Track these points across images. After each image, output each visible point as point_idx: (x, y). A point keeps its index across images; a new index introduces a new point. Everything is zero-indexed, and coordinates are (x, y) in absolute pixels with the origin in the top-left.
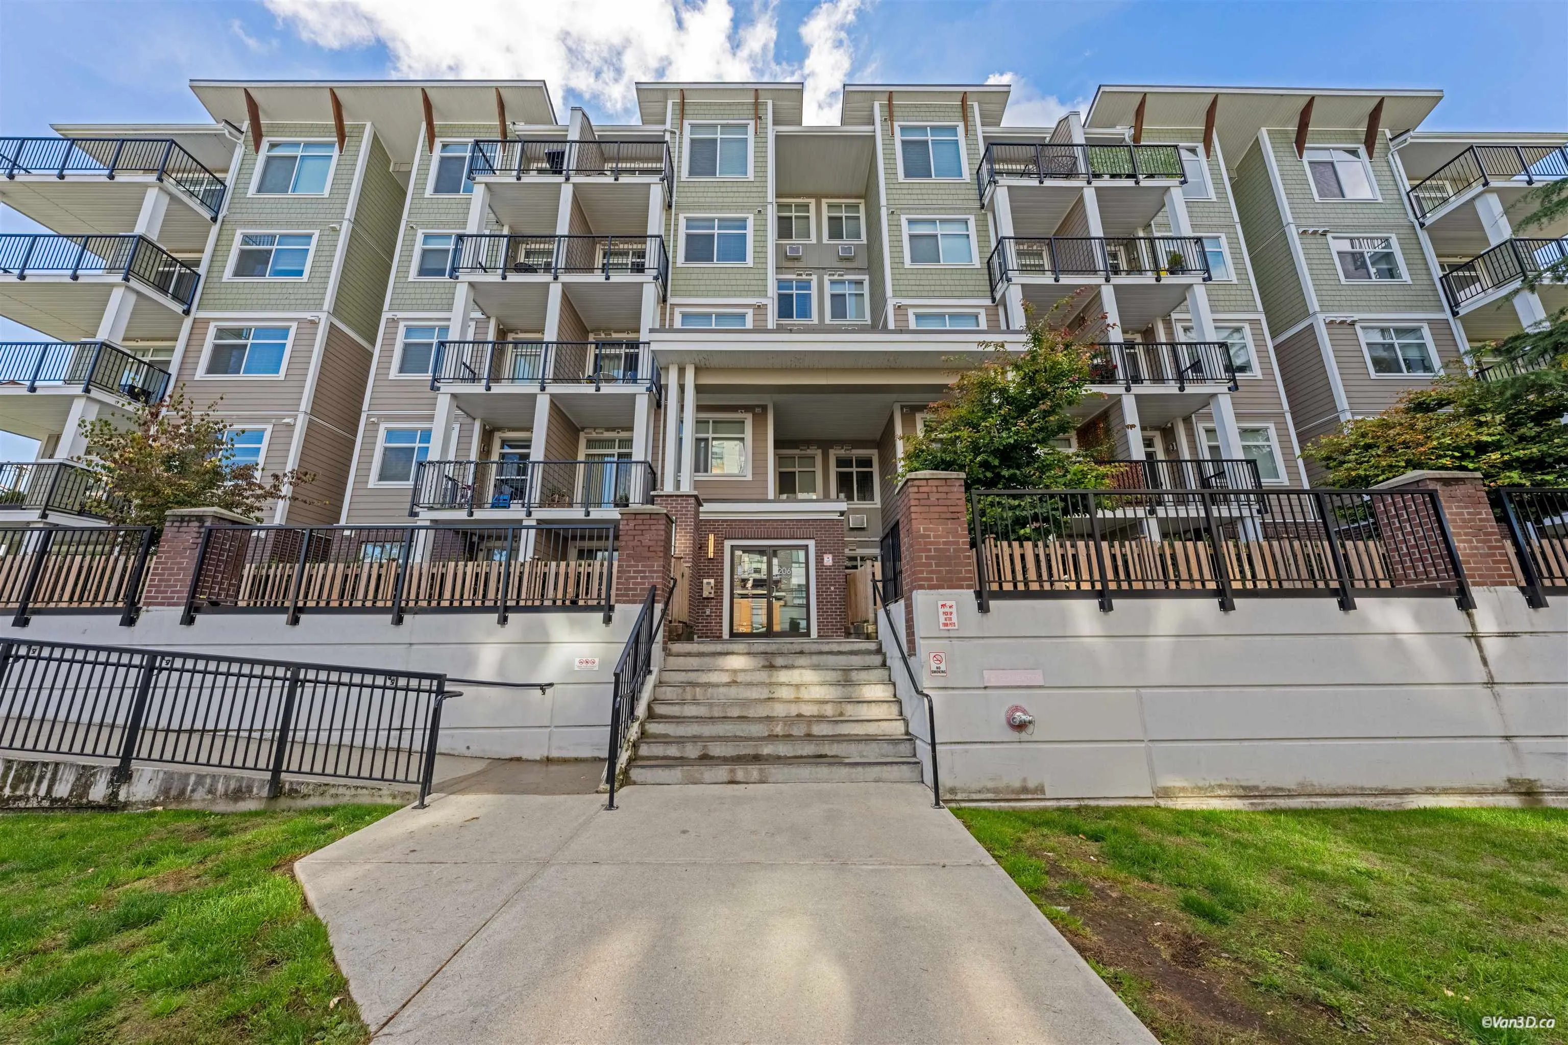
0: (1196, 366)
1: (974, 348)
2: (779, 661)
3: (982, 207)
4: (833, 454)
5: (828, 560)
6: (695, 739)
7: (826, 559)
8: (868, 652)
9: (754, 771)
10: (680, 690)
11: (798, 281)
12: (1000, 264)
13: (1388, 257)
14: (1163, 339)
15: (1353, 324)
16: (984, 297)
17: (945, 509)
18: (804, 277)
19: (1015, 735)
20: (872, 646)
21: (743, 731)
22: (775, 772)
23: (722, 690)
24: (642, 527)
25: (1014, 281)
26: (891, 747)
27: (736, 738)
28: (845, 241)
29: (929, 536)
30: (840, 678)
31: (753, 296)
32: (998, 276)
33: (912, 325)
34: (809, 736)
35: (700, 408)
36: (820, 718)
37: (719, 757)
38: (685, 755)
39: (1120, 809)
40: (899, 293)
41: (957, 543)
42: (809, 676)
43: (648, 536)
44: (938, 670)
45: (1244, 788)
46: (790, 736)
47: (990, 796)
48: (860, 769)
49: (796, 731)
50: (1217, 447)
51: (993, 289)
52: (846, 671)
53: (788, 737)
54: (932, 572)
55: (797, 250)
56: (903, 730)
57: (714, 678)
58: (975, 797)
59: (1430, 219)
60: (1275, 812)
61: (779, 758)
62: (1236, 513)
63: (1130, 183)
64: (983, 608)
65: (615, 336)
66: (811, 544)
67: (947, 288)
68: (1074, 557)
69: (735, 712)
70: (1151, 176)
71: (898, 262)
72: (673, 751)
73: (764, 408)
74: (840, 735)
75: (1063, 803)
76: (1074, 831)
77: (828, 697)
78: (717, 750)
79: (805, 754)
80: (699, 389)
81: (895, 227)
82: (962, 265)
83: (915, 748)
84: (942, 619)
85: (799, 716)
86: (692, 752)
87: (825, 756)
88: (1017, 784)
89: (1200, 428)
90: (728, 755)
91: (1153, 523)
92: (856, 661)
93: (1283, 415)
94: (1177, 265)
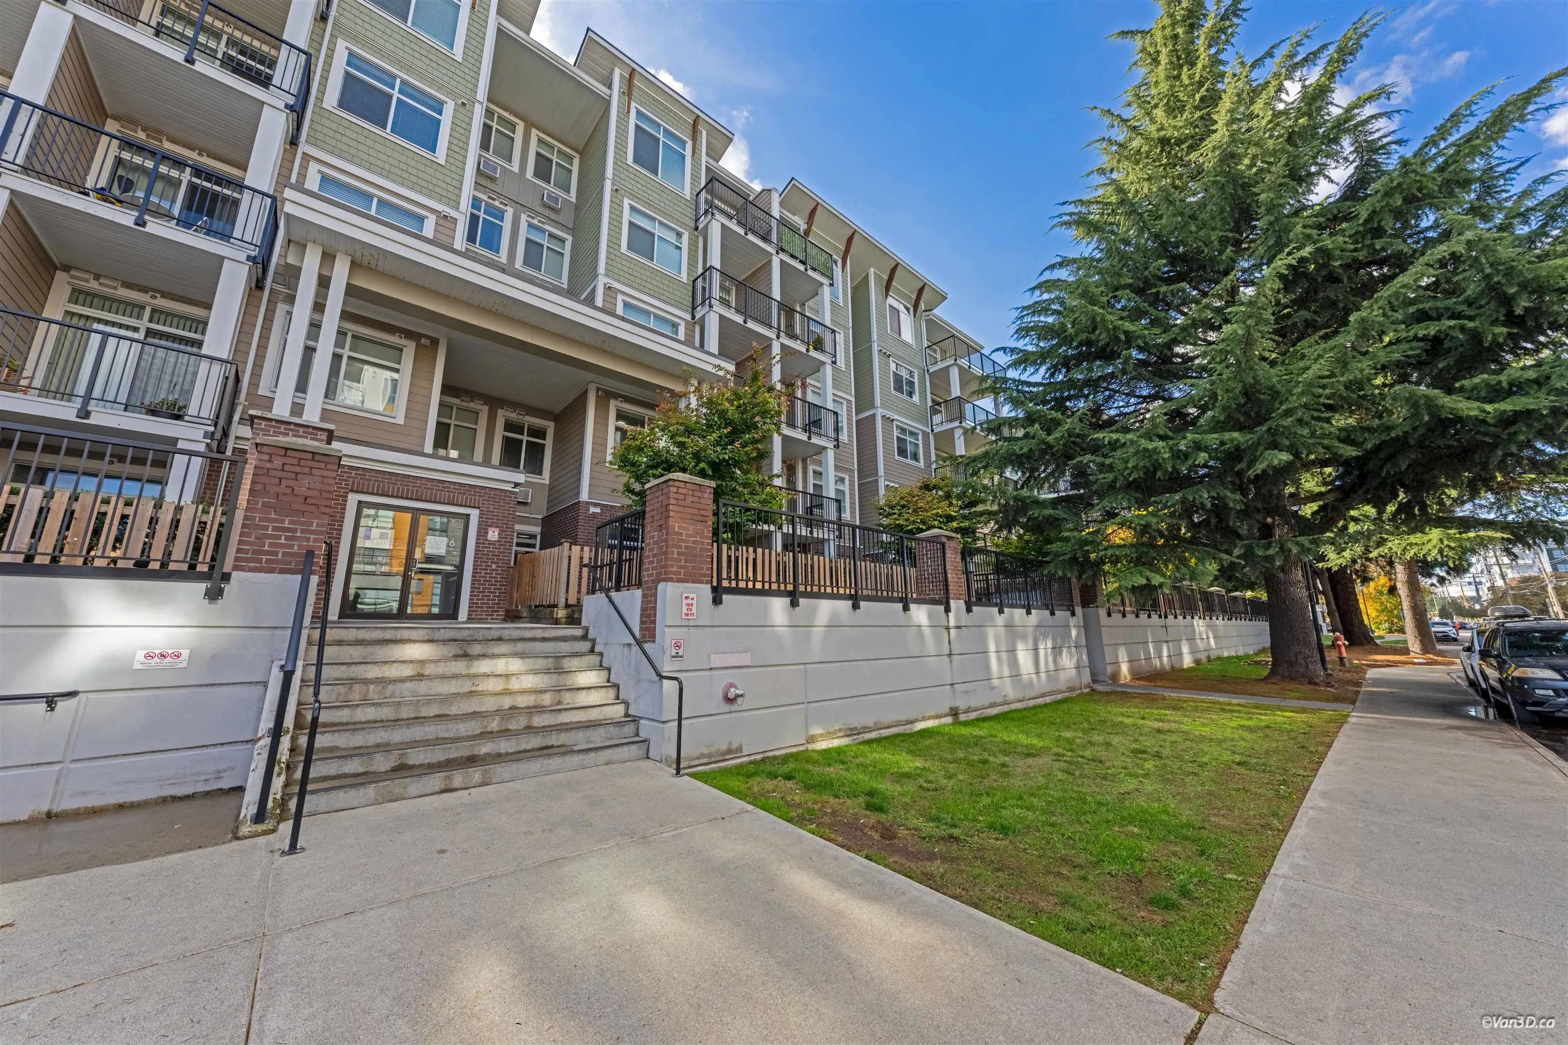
0: (817, 423)
1: (709, 368)
2: (476, 649)
3: (696, 228)
4: (502, 415)
5: (493, 535)
6: (384, 748)
7: (490, 533)
8: (574, 638)
9: (476, 774)
10: (343, 689)
11: (487, 204)
12: (704, 289)
13: (911, 384)
14: (799, 395)
15: (893, 420)
16: (687, 311)
17: (697, 512)
18: (497, 203)
19: (727, 707)
20: (578, 632)
21: (447, 731)
22: (502, 771)
23: (409, 685)
24: (297, 469)
25: (715, 308)
26: (617, 729)
27: (439, 741)
28: (550, 188)
29: (681, 534)
30: (551, 666)
31: (440, 201)
32: (699, 300)
33: (620, 310)
34: (529, 728)
35: (345, 315)
36: (538, 709)
37: (421, 765)
38: (371, 769)
39: (791, 755)
40: (611, 274)
41: (702, 543)
42: (515, 665)
43: (305, 481)
44: (677, 656)
45: (851, 729)
46: (508, 730)
47: (705, 760)
48: (593, 754)
49: (514, 725)
50: (821, 486)
51: (694, 308)
52: (558, 658)
53: (504, 733)
54: (680, 567)
55: (495, 170)
56: (623, 713)
57: (392, 672)
58: (694, 763)
59: (933, 369)
60: (869, 742)
61: (499, 755)
62: (826, 537)
63: (801, 267)
64: (717, 601)
65: (168, 145)
66: (474, 514)
67: (656, 289)
68: (755, 560)
69: (433, 711)
70: (814, 269)
71: (614, 242)
72: (353, 766)
73: (435, 342)
74: (562, 724)
75: (753, 758)
76: (773, 776)
77: (541, 686)
78: (417, 757)
79: (529, 747)
80: (351, 291)
81: (617, 207)
82: (672, 272)
83: (638, 729)
84: (685, 610)
85: (513, 708)
86: (382, 763)
87: (552, 747)
88: (724, 747)
89: (811, 468)
90: (434, 761)
91: (779, 536)
92: (565, 647)
93: (853, 471)
94: (818, 345)
